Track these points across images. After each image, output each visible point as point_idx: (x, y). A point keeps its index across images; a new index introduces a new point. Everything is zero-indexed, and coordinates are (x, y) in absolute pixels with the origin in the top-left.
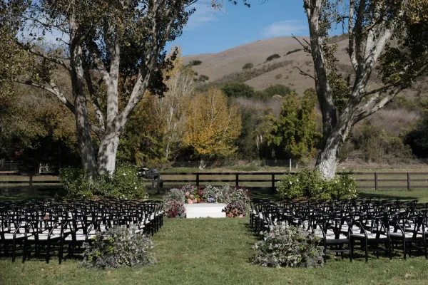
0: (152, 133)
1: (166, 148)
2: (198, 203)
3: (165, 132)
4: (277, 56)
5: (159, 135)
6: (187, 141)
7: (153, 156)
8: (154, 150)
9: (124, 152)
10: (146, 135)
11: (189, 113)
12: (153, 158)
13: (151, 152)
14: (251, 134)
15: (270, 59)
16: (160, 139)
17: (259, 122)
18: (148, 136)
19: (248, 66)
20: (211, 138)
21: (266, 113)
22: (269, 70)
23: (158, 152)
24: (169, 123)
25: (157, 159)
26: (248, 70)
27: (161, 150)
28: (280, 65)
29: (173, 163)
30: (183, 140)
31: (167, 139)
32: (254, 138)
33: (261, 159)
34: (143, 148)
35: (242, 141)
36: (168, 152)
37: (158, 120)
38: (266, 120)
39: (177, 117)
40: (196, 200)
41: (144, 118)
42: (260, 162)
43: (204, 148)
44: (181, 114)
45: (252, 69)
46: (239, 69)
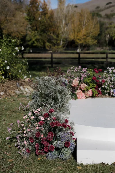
0: (53, 33)
1: (61, 40)
2: (93, 96)
3: (60, 32)
4: (110, 3)
5: (57, 34)
6: (71, 37)
7: (54, 45)
8: (55, 42)
9: (40, 43)
10: (50, 33)
11: (73, 22)
12: (55, 46)
13: (54, 43)
14: (103, 34)
15: (107, 4)
16: (58, 36)
17: (107, 28)
18: (52, 34)
19: (98, 7)
20: (84, 35)
21: (111, 24)
22: (108, 8)
23: (56, 43)
24: (62, 28)
25: (56, 46)
26: (98, 9)
27: (58, 42)
28: (113, 6)
29: (64, 48)
30: (70, 36)
31: (61, 36)
32: (105, 36)
33: (109, 46)
34: (49, 41)
35: (99, 38)
36: (62, 43)
37: (57, 26)
38: (111, 27)
39: (66, 24)
40: (90, 93)
41: (49, 24)
42: (108, 48)
43: (80, 40)
44: (68, 23)
45: (100, 9)
46: (94, 9)
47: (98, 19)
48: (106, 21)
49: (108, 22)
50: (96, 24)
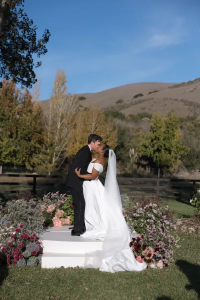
4: (141, 95)
15: (136, 97)
17: (131, 138)
19: (120, 102)
21: (138, 131)
22: (136, 103)
26: (120, 104)
28: (144, 100)
32: (128, 151)
36: (54, 159)
38: (137, 136)
40: (67, 220)
45: (123, 104)
46: (113, 103)
47: (118, 121)
48: (131, 125)
49: (133, 129)
50: (111, 132)
